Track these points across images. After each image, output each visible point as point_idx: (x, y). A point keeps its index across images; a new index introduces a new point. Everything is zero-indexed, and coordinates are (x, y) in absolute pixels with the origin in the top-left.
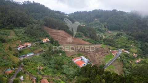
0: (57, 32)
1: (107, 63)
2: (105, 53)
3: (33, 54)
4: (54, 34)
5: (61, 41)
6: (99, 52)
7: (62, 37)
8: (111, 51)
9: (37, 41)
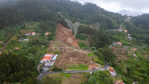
0: (64, 30)
1: (68, 70)
2: (82, 61)
3: (28, 40)
4: (60, 31)
5: (60, 37)
6: (76, 57)
7: (64, 35)
8: (91, 62)
9: (41, 33)
